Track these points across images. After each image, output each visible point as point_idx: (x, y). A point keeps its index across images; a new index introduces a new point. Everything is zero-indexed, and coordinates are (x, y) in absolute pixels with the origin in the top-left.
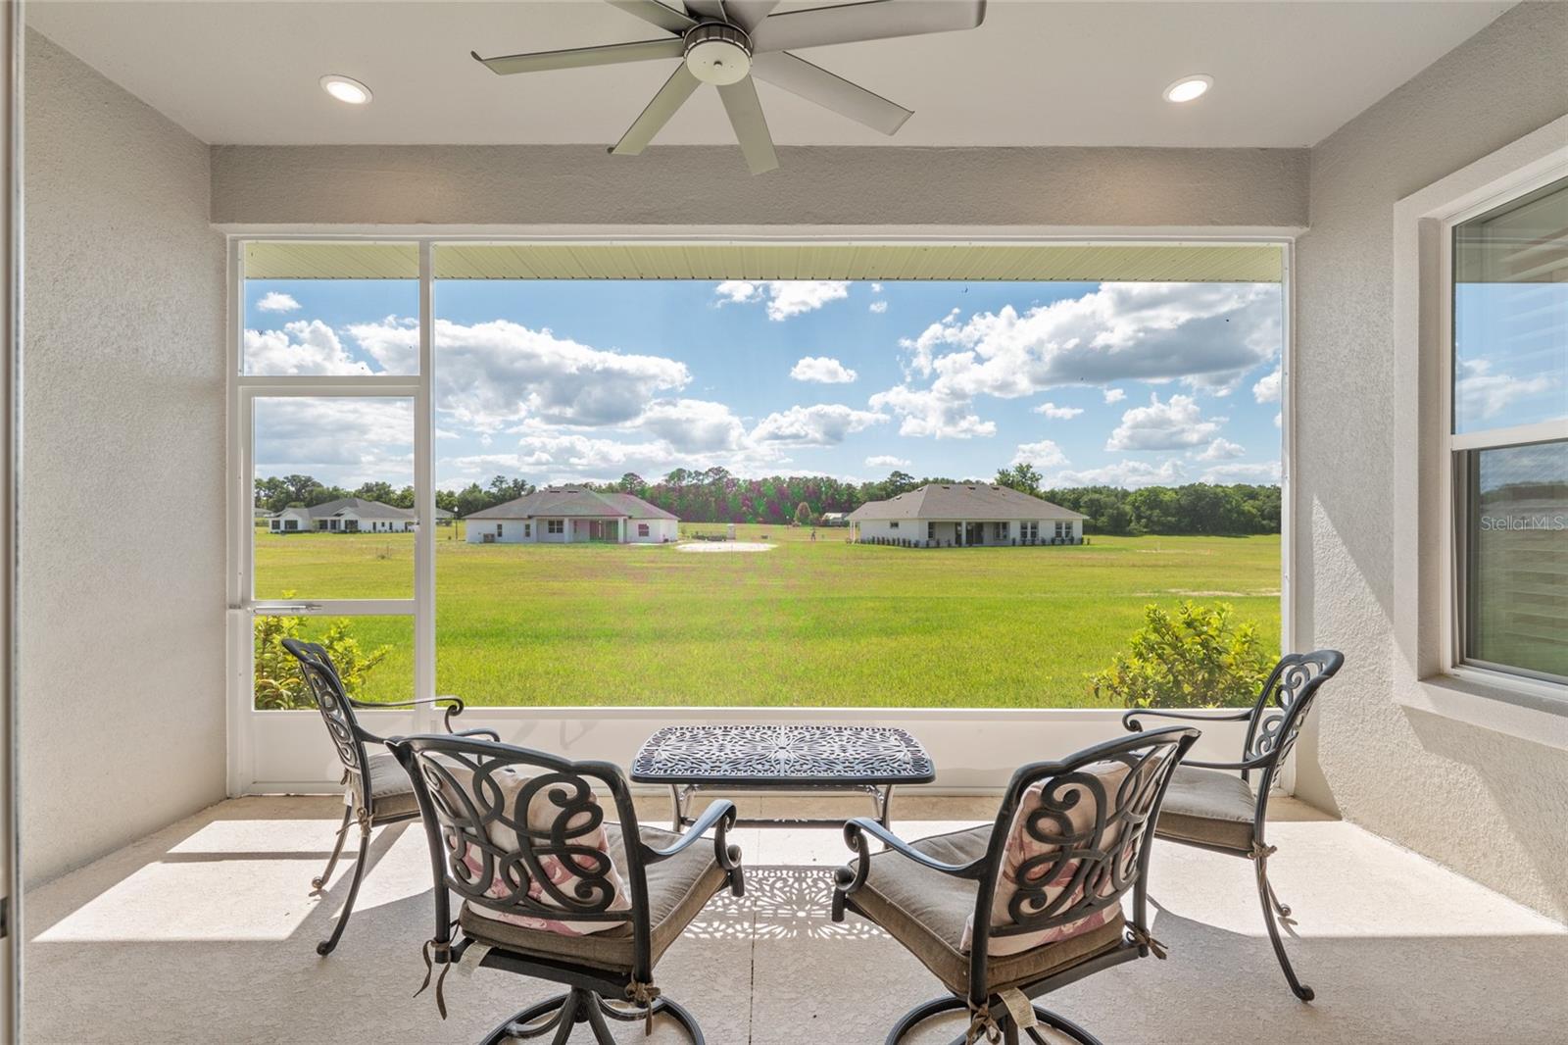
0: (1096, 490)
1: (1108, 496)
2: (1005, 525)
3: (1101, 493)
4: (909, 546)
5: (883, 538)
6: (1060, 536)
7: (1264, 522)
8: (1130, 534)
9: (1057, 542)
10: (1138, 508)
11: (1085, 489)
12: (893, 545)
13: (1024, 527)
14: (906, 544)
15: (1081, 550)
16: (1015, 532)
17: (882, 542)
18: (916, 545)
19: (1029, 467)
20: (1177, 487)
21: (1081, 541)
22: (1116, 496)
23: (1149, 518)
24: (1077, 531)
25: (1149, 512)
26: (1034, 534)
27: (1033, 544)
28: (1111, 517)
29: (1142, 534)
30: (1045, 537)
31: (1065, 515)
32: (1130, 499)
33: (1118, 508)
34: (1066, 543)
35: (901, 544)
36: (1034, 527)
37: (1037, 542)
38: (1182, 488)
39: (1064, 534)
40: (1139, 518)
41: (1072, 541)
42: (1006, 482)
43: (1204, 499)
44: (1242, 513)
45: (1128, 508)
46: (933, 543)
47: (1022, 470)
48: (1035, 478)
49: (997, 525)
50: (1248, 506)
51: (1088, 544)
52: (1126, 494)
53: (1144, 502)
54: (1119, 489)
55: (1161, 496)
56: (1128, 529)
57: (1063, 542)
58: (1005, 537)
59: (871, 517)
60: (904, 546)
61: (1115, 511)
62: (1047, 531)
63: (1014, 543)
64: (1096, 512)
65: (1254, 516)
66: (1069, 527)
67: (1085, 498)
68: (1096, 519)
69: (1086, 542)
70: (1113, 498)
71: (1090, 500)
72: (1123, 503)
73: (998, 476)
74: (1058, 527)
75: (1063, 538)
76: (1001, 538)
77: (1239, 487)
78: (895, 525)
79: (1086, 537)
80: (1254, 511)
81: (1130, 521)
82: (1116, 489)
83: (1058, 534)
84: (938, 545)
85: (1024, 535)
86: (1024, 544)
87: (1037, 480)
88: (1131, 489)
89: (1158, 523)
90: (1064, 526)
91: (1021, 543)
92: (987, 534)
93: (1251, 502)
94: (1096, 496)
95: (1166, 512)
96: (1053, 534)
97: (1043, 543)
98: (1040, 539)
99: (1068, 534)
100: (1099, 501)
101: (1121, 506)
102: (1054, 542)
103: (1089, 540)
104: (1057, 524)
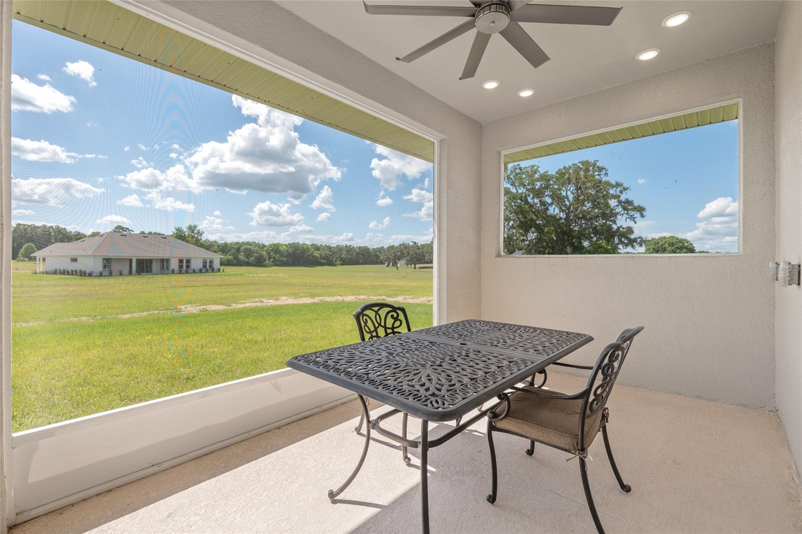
0: (248, 243)
1: (255, 247)
2: (168, 260)
3: (251, 245)
4: (85, 275)
5: (64, 270)
6: (206, 267)
7: (322, 261)
8: (265, 266)
9: (203, 271)
10: (269, 253)
11: (242, 243)
12: (72, 275)
13: (181, 261)
14: (83, 274)
15: (220, 275)
16: (174, 265)
17: (64, 272)
18: (90, 275)
19: (195, 227)
20: (287, 244)
21: (219, 270)
22: (259, 247)
23: (274, 258)
24: (216, 264)
25: (274, 255)
26: (188, 267)
27: (187, 272)
28: (256, 257)
29: (271, 266)
30: (195, 268)
31: (208, 255)
32: (265, 249)
34: (209, 271)
35: (79, 274)
36: (188, 261)
37: (189, 271)
38: (289, 244)
39: (208, 266)
40: (270, 258)
41: (213, 270)
42: (180, 236)
43: (298, 250)
44: (314, 256)
45: (264, 253)
46: (106, 273)
47: (192, 228)
48: (200, 233)
49: (162, 261)
50: (316, 254)
51: (223, 271)
52: (264, 246)
53: (271, 251)
54: (261, 243)
55: (280, 248)
56: (264, 263)
57: (207, 271)
58: (167, 268)
59: (56, 254)
60: (81, 275)
61: (258, 255)
62: (197, 264)
63: (173, 272)
64: (249, 255)
65: (318, 258)
66: (211, 262)
67: (243, 248)
68: (248, 258)
69: (221, 270)
70: (257, 248)
71: (245, 248)
72: (263, 251)
73: (175, 231)
74: (205, 262)
75: (208, 268)
76: (165, 268)
77: (313, 245)
78: (74, 260)
79: (222, 268)
80: (318, 256)
81: (265, 260)
82: (259, 243)
83: (205, 266)
84: (111, 274)
85: (181, 267)
86: (180, 272)
87: (201, 235)
88: (267, 244)
89: (279, 261)
90: (208, 262)
91: (179, 272)
92: (155, 266)
93: (317, 251)
94: (249, 247)
95: (282, 256)
96: (201, 266)
97: (194, 272)
98: (192, 269)
99: (211, 266)
100: (250, 249)
101: (261, 252)
102: (201, 271)
103: (224, 269)
104: (203, 261)
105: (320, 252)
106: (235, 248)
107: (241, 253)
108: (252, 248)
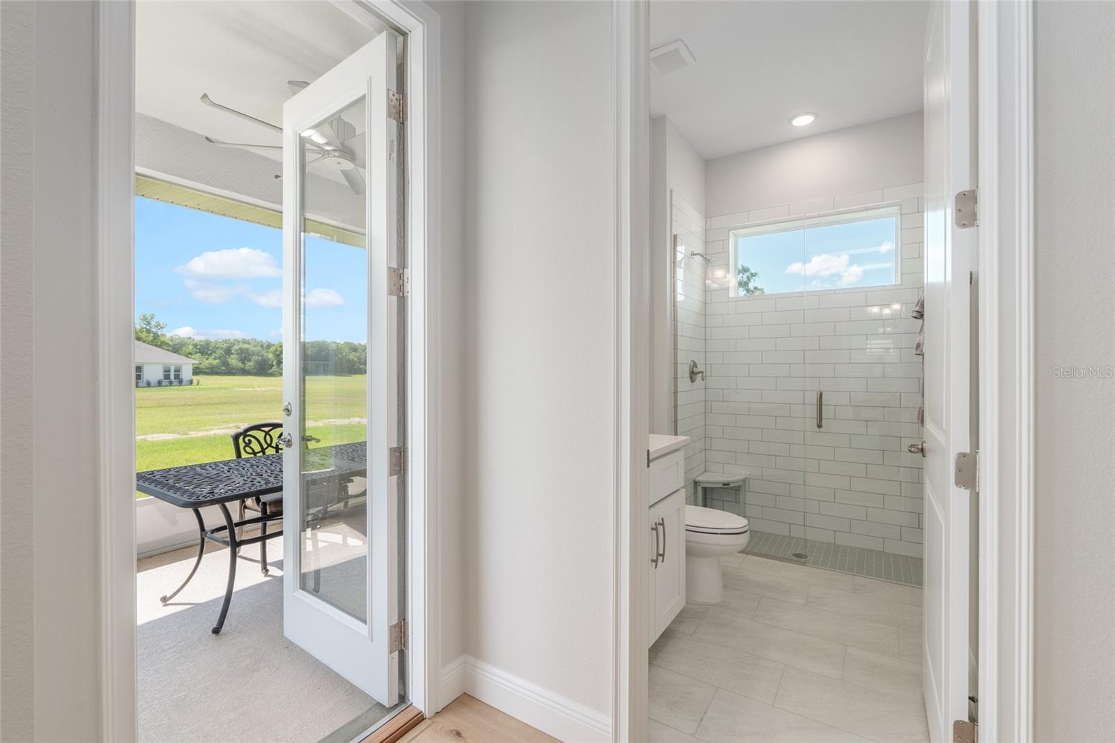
0: (245, 342)
1: (255, 346)
3: (249, 343)
6: (169, 378)
9: (164, 384)
15: (192, 390)
19: (153, 316)
21: (191, 382)
22: (262, 346)
24: (187, 374)
26: (139, 377)
27: (138, 386)
28: (256, 362)
30: (151, 381)
31: (173, 360)
32: (272, 349)
33: (262, 356)
34: (174, 383)
36: (139, 369)
37: (140, 384)
39: (172, 377)
41: (181, 382)
43: (325, 350)
45: (271, 356)
47: (147, 319)
51: (198, 384)
56: (270, 371)
57: (171, 383)
61: (260, 358)
62: (153, 373)
64: (245, 357)
65: (355, 363)
66: (178, 371)
67: (236, 347)
68: (243, 363)
69: (195, 382)
70: (259, 348)
71: (240, 349)
72: (267, 352)
74: (167, 370)
75: (171, 378)
77: (347, 343)
79: (195, 378)
80: (356, 359)
83: (167, 377)
87: (162, 329)
90: (172, 369)
94: (246, 346)
96: (161, 377)
97: (149, 385)
98: (145, 381)
99: (177, 377)
100: (247, 350)
101: (265, 354)
102: (160, 383)
103: (199, 381)
104: (164, 367)
105: (358, 354)
106: (222, 348)
107: (232, 356)
108: (251, 348)
